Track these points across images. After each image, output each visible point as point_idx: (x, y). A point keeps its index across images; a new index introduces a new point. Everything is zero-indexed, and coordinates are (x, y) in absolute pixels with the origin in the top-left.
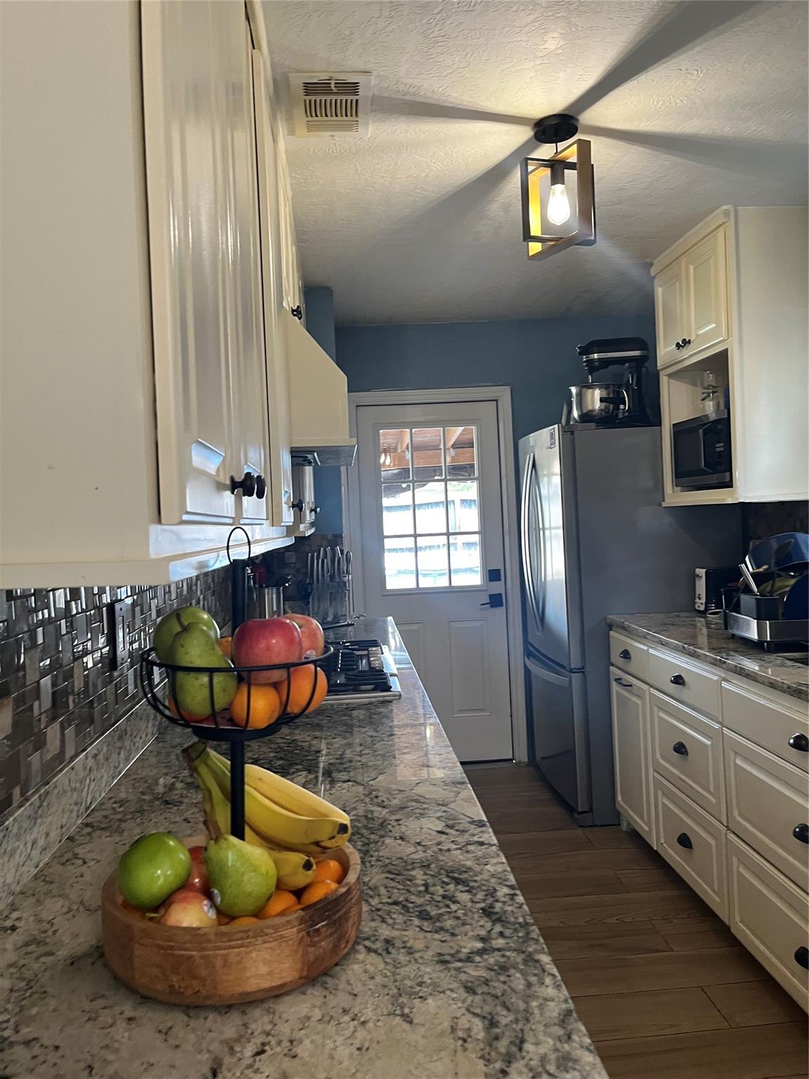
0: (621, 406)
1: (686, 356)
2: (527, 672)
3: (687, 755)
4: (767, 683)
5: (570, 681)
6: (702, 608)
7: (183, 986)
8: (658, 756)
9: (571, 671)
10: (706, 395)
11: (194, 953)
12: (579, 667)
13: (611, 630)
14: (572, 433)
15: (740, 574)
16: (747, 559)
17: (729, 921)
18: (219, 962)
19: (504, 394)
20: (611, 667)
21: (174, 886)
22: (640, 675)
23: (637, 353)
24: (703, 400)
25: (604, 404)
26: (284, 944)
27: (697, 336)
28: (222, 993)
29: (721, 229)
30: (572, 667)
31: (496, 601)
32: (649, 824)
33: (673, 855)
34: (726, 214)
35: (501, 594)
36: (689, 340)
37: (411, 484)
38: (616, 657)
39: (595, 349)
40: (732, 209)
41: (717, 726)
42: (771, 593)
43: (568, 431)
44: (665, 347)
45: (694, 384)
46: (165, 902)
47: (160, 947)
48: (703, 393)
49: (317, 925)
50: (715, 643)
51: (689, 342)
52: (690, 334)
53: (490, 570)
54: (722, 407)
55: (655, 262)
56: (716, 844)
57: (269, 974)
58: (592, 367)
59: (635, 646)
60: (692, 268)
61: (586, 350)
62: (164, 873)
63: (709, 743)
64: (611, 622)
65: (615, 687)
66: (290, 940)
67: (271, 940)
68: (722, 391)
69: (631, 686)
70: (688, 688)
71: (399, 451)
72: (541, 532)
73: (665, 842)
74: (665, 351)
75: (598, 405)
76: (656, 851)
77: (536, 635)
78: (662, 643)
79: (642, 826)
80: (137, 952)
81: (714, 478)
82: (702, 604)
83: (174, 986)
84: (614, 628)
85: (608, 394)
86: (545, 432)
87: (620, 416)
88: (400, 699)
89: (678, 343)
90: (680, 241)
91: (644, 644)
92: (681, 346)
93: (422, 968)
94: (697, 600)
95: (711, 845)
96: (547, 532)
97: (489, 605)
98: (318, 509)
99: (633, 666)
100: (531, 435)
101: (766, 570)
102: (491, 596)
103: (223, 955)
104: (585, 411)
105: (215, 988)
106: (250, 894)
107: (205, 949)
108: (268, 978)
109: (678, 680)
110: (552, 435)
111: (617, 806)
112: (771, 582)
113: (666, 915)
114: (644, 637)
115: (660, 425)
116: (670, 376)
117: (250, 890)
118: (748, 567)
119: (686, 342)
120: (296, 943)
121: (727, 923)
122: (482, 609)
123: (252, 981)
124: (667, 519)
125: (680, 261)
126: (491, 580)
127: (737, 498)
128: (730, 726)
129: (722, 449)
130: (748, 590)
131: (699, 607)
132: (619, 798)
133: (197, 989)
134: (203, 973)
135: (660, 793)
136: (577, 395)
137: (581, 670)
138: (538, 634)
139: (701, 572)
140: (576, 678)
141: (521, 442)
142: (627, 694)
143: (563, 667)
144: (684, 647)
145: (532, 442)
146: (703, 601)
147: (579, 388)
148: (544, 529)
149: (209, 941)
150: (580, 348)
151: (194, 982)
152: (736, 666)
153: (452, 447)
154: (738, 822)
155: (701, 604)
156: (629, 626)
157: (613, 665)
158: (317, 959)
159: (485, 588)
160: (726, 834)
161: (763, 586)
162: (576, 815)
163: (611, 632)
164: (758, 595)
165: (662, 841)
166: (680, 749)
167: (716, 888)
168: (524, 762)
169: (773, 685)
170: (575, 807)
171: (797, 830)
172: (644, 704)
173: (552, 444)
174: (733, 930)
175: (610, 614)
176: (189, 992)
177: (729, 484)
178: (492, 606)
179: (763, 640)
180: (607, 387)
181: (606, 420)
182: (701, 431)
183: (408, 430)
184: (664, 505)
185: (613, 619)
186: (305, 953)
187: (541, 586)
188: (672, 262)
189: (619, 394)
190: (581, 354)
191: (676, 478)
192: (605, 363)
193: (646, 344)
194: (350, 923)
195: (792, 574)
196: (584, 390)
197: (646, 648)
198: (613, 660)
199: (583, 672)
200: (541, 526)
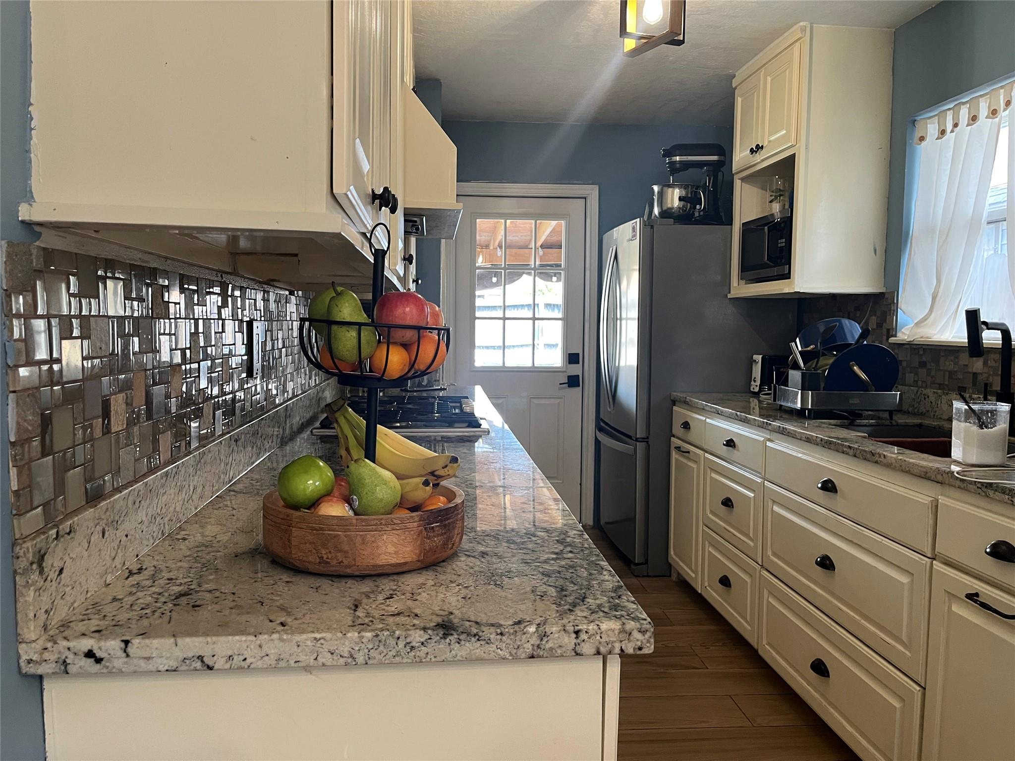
0: (698, 206)
1: (759, 161)
2: (597, 442)
3: (733, 507)
4: (804, 439)
5: (635, 450)
6: (757, 389)
7: (330, 557)
8: (708, 512)
9: (637, 440)
10: (773, 197)
11: (340, 533)
12: (643, 437)
13: (675, 405)
14: (652, 227)
15: (790, 352)
16: (798, 340)
17: (758, 646)
18: (359, 539)
19: (593, 192)
20: (672, 438)
21: (323, 492)
22: (698, 443)
23: (715, 158)
24: (771, 202)
25: (682, 202)
26: (407, 533)
27: (769, 142)
28: (359, 564)
29: (798, 44)
30: (638, 437)
31: (573, 382)
32: (696, 572)
33: (714, 595)
34: (803, 30)
35: (578, 376)
36: (762, 146)
37: (503, 271)
38: (677, 429)
39: (678, 152)
40: (809, 26)
41: (759, 480)
42: (816, 369)
43: (649, 225)
44: (741, 152)
45: (764, 188)
46: (314, 503)
47: (313, 529)
48: (771, 196)
49: (432, 524)
50: (764, 412)
51: (762, 147)
52: (763, 140)
53: (569, 354)
54: (787, 206)
55: (737, 74)
56: (752, 582)
57: (396, 553)
58: (675, 169)
59: (694, 418)
60: (769, 79)
61: (669, 153)
62: (314, 483)
63: (753, 495)
64: (675, 398)
65: (674, 455)
66: (412, 530)
67: (398, 528)
68: (787, 195)
69: (689, 452)
70: (738, 450)
71: (492, 248)
72: (618, 322)
73: (709, 585)
74: (740, 156)
75: (676, 203)
76: (700, 594)
77: (607, 409)
78: (718, 413)
79: (690, 574)
80: (294, 534)
81: (775, 271)
82: (757, 386)
83: (323, 557)
84: (676, 403)
85: (687, 193)
86: (628, 226)
87: (697, 214)
88: (488, 434)
89: (752, 148)
90: (761, 54)
91: (703, 416)
92: (755, 151)
93: (509, 565)
94: (752, 383)
95: (747, 582)
96: (624, 322)
97: (567, 385)
98: (420, 281)
99: (692, 436)
100: (615, 229)
101: (813, 349)
102: (569, 377)
103: (361, 535)
104: (665, 208)
105: (355, 560)
106: (381, 500)
107: (349, 530)
108: (394, 556)
109: (730, 443)
110: (634, 228)
111: (670, 560)
112: (816, 360)
113: (704, 643)
114: (703, 409)
115: (732, 225)
116: (743, 180)
117: (381, 497)
118: (797, 346)
119: (759, 148)
120: (417, 533)
121: (756, 647)
122: (560, 389)
123: (383, 557)
124: (731, 310)
125: (760, 72)
126: (570, 363)
127: (794, 288)
128: (771, 479)
129: (784, 244)
130: (796, 366)
131: (753, 388)
132: (672, 552)
133: (340, 560)
134: (346, 547)
135: (707, 544)
136: (658, 192)
137: (645, 440)
138: (609, 410)
139: (758, 358)
140: (640, 446)
141: (606, 237)
142: (685, 461)
143: (630, 437)
144: (736, 414)
145: (615, 235)
146: (758, 383)
147: (661, 187)
148: (621, 319)
149: (351, 524)
150: (664, 150)
151: (339, 554)
152: (780, 426)
153: (541, 246)
154: (772, 561)
155: (755, 386)
156: (690, 400)
157: (674, 436)
158: (430, 549)
159: (564, 370)
160: (760, 571)
161: (809, 364)
162: (632, 566)
163: (674, 408)
164: (803, 370)
165: (706, 584)
166: (727, 503)
167: (748, 619)
168: (589, 525)
169: (809, 440)
170: (632, 559)
171: (819, 559)
172: (698, 469)
173: (634, 236)
174: (760, 652)
175: (675, 392)
176: (334, 562)
177: (787, 276)
178: (569, 386)
179: (805, 407)
180: (686, 187)
181: (683, 217)
182: (766, 228)
183: (503, 221)
184: (729, 296)
185: (677, 395)
186: (423, 543)
187: (614, 369)
188: (753, 74)
189: (696, 194)
190: (664, 156)
191: (741, 272)
192: (686, 165)
193: (724, 150)
194: (456, 532)
195: (835, 353)
196: (665, 189)
197: (704, 419)
198: (674, 432)
199: (647, 442)
200: (618, 317)
